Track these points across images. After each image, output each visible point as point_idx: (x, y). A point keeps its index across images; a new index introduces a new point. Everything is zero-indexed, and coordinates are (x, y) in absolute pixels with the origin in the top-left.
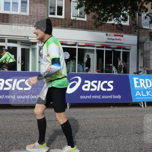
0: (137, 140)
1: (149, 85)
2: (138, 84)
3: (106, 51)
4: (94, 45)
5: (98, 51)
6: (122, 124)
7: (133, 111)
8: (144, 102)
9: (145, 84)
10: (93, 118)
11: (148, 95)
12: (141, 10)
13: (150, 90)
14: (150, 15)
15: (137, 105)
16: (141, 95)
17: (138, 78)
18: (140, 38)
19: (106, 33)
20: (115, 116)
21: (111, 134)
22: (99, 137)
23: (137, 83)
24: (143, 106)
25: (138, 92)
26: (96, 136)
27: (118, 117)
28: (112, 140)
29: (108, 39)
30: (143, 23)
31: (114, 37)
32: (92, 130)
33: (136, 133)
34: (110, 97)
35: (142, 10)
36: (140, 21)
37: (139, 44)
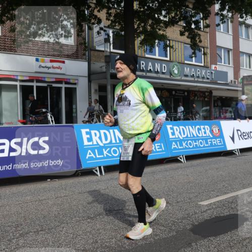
0: (89, 229)
1: (106, 139)
2: (90, 140)
3: (37, 87)
4: (15, 78)
5: (22, 87)
7: (84, 183)
8: (100, 168)
9: (100, 138)
10: (18, 203)
11: (105, 156)
12: (91, 20)
13: (107, 147)
14: (104, 29)
15: (90, 172)
16: (95, 156)
17: (88, 130)
18: (92, 66)
19: (36, 57)
20: (55, 194)
21: (47, 225)
22: (27, 233)
23: (88, 138)
24: (98, 173)
25: (89, 151)
26: (21, 232)
27: (59, 195)
28: (48, 236)
29: (40, 66)
30: (96, 42)
31: (50, 64)
32: (14, 224)
33: (89, 218)
34: (46, 164)
35: (93, 21)
36: (91, 38)
37: (91, 75)
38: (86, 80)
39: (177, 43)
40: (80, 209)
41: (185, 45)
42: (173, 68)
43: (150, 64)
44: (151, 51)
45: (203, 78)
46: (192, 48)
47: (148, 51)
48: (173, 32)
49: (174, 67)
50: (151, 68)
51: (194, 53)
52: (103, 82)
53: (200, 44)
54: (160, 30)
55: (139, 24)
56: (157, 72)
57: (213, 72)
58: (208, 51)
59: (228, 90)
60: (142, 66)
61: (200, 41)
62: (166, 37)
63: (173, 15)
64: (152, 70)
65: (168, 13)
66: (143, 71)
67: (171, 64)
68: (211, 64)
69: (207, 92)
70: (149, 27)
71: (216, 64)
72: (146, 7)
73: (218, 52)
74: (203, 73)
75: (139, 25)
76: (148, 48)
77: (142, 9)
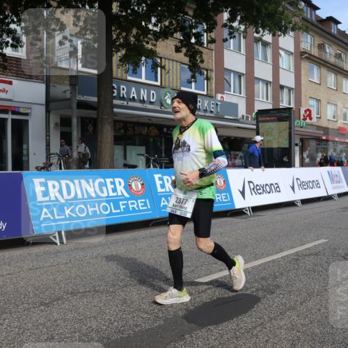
1: (69, 193)
2: (46, 193)
6: (8, 289)
7: (36, 255)
8: (60, 233)
9: (60, 191)
11: (67, 216)
13: (71, 204)
15: (44, 241)
16: (53, 216)
17: (43, 180)
18: (52, 90)
23: (42, 192)
24: (58, 241)
25: (45, 210)
33: (42, 304)
37: (50, 102)
38: (43, 109)
39: (171, 61)
40: (29, 293)
41: (182, 65)
42: (165, 97)
43: (133, 89)
44: (135, 72)
45: (206, 111)
46: (191, 70)
47: (131, 71)
48: (167, 47)
49: (166, 95)
50: (135, 95)
51: (193, 77)
52: (66, 112)
53: (202, 65)
54: (148, 43)
55: (120, 34)
56: (143, 101)
57: (219, 103)
58: (213, 75)
60: (122, 92)
61: (202, 61)
62: (156, 54)
63: (167, 23)
64: (136, 98)
65: (159, 21)
66: (123, 98)
67: (163, 91)
68: (217, 92)
70: (132, 39)
71: (223, 93)
72: (129, 11)
73: (226, 77)
74: (206, 105)
75: (118, 35)
76: (131, 68)
77: (124, 14)
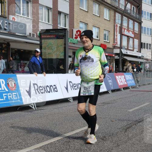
57: (11, 23)
59: (26, 42)
68: (9, 14)
69: (5, 44)
71: (15, 15)
73: (16, 2)
74: (1, 24)
